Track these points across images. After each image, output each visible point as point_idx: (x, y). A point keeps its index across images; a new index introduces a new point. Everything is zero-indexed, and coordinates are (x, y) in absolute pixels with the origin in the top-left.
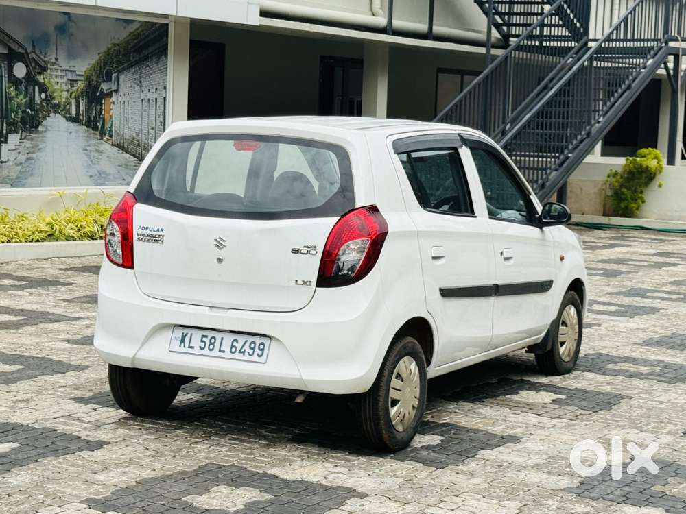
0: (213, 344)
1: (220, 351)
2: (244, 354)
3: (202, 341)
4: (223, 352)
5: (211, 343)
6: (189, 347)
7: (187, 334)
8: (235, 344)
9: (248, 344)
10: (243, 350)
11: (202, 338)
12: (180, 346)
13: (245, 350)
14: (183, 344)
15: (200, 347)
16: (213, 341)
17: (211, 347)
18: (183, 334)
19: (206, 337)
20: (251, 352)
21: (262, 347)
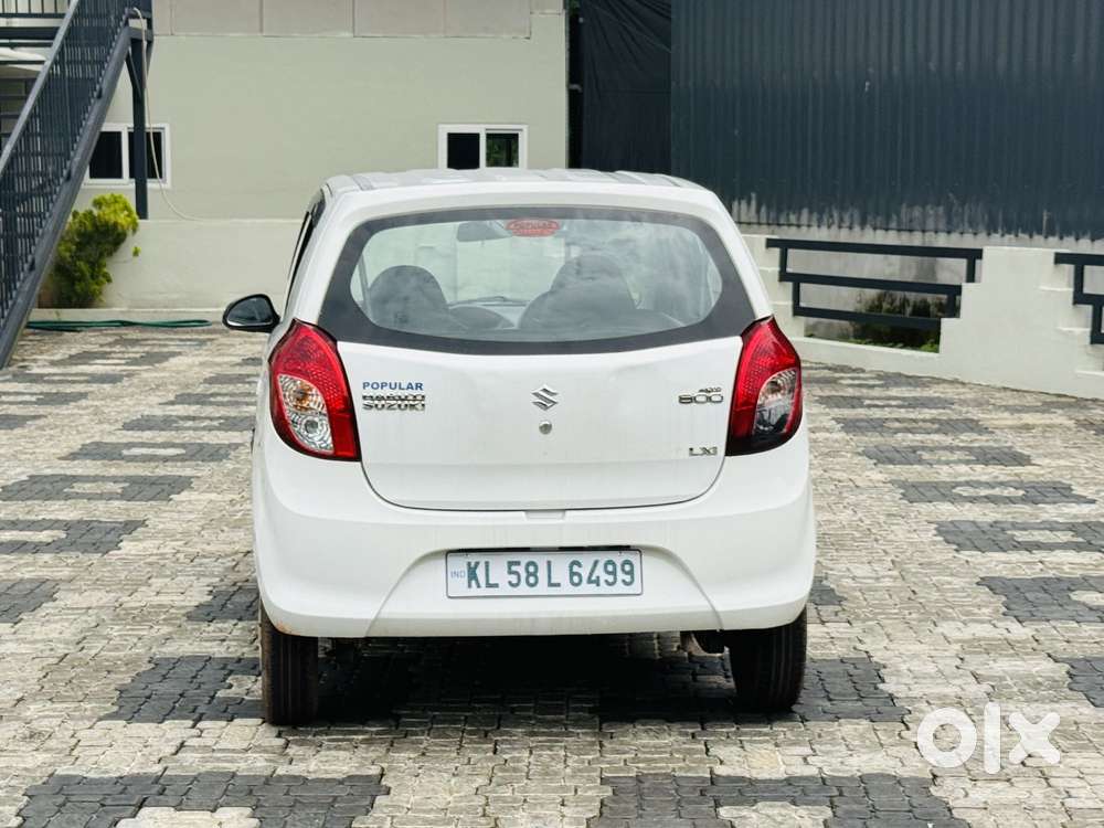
0: (534, 574)
1: (551, 585)
2: (598, 585)
3: (510, 572)
4: (558, 585)
5: (529, 574)
6: (489, 585)
7: (477, 564)
8: (575, 569)
9: (600, 567)
10: (594, 578)
11: (510, 568)
12: (470, 586)
13: (598, 577)
14: (473, 582)
15: (510, 583)
16: (531, 569)
17: (532, 580)
18: (469, 564)
19: (518, 563)
20: (611, 579)
21: (627, 568)
